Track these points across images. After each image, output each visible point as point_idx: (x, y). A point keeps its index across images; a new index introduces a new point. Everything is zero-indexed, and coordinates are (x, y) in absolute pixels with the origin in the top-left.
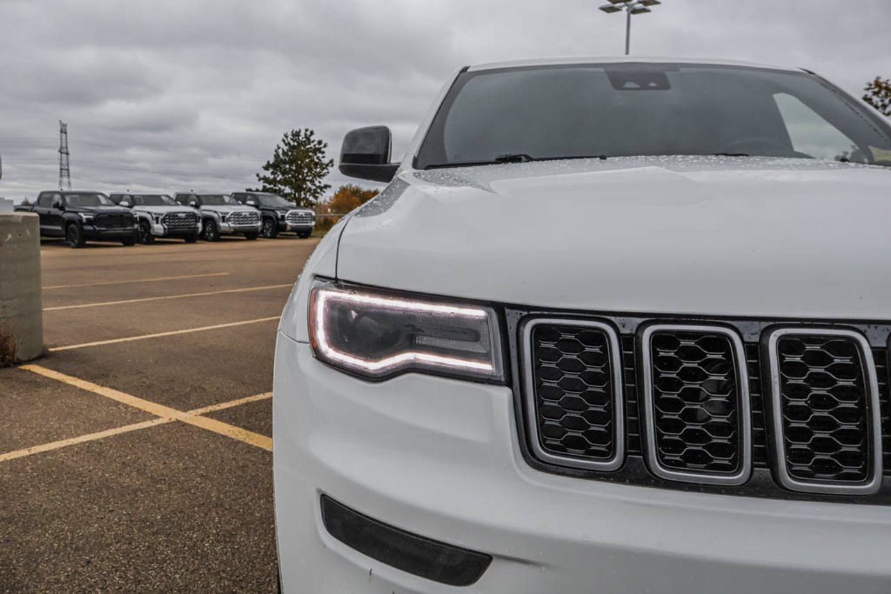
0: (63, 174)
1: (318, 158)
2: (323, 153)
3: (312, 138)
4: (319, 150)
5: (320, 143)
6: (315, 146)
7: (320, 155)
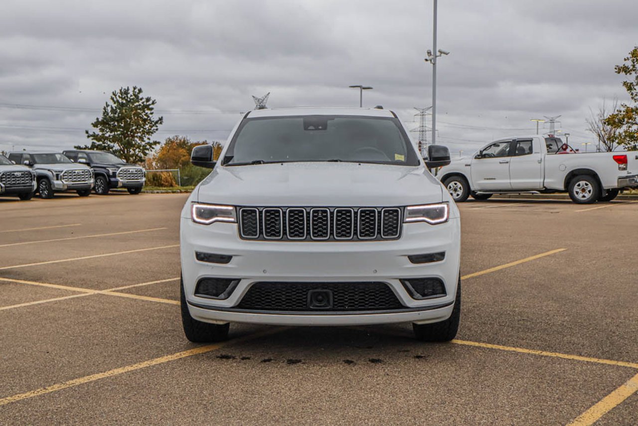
1: (146, 115)
2: (151, 109)
3: (140, 96)
4: (147, 107)
5: (148, 100)
6: (143, 103)
7: (149, 112)
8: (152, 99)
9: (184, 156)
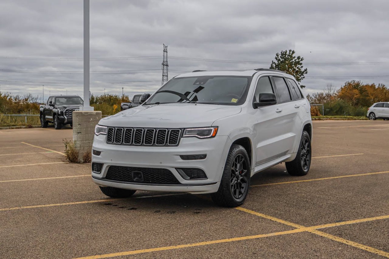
0: (164, 79)
1: (298, 68)
2: (301, 64)
3: (294, 55)
4: (298, 63)
5: (299, 58)
6: (295, 60)
7: (300, 66)
8: (301, 57)
9: (357, 94)
